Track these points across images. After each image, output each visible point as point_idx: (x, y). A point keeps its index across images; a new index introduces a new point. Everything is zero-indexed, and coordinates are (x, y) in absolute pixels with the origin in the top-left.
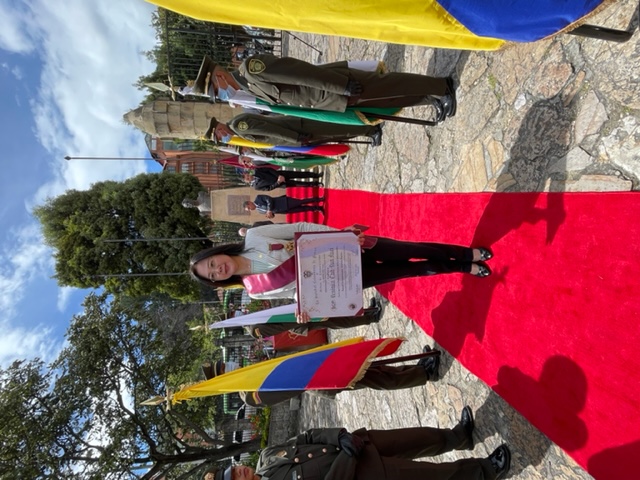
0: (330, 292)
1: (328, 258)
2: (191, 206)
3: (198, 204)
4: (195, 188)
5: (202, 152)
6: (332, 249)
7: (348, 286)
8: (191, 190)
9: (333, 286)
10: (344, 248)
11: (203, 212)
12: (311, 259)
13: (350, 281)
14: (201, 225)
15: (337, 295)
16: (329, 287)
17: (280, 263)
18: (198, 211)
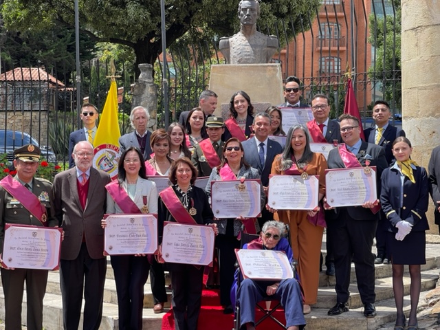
0: (120, 234)
1: (142, 233)
2: (243, 16)
3: (246, 34)
4: (284, 24)
5: (370, 37)
6: (147, 236)
7: (124, 245)
8: (280, 15)
9: (124, 236)
10: (148, 243)
11: (227, 45)
12: (142, 223)
13: (127, 247)
14: (195, 35)
15: (118, 238)
16: (124, 234)
17: (135, 203)
18: (230, 32)
